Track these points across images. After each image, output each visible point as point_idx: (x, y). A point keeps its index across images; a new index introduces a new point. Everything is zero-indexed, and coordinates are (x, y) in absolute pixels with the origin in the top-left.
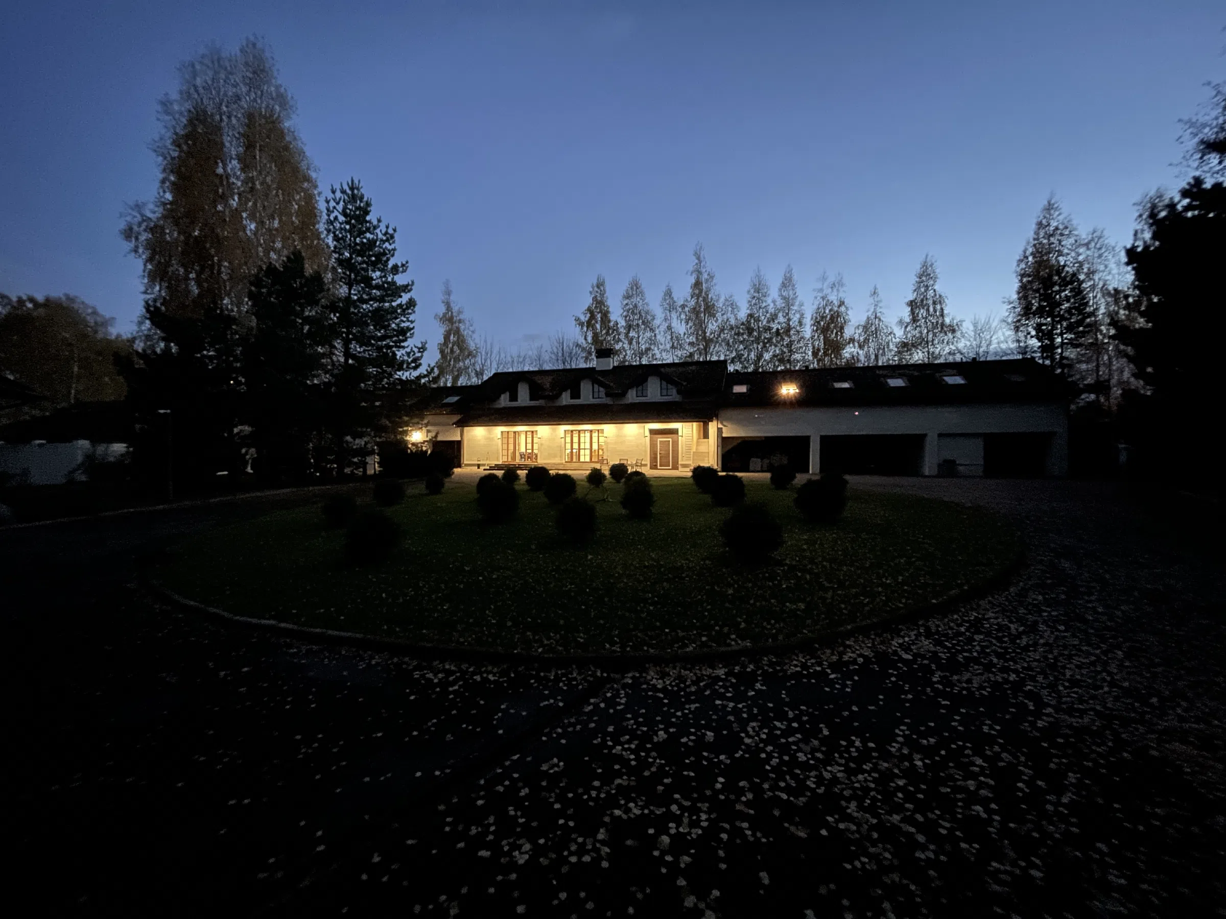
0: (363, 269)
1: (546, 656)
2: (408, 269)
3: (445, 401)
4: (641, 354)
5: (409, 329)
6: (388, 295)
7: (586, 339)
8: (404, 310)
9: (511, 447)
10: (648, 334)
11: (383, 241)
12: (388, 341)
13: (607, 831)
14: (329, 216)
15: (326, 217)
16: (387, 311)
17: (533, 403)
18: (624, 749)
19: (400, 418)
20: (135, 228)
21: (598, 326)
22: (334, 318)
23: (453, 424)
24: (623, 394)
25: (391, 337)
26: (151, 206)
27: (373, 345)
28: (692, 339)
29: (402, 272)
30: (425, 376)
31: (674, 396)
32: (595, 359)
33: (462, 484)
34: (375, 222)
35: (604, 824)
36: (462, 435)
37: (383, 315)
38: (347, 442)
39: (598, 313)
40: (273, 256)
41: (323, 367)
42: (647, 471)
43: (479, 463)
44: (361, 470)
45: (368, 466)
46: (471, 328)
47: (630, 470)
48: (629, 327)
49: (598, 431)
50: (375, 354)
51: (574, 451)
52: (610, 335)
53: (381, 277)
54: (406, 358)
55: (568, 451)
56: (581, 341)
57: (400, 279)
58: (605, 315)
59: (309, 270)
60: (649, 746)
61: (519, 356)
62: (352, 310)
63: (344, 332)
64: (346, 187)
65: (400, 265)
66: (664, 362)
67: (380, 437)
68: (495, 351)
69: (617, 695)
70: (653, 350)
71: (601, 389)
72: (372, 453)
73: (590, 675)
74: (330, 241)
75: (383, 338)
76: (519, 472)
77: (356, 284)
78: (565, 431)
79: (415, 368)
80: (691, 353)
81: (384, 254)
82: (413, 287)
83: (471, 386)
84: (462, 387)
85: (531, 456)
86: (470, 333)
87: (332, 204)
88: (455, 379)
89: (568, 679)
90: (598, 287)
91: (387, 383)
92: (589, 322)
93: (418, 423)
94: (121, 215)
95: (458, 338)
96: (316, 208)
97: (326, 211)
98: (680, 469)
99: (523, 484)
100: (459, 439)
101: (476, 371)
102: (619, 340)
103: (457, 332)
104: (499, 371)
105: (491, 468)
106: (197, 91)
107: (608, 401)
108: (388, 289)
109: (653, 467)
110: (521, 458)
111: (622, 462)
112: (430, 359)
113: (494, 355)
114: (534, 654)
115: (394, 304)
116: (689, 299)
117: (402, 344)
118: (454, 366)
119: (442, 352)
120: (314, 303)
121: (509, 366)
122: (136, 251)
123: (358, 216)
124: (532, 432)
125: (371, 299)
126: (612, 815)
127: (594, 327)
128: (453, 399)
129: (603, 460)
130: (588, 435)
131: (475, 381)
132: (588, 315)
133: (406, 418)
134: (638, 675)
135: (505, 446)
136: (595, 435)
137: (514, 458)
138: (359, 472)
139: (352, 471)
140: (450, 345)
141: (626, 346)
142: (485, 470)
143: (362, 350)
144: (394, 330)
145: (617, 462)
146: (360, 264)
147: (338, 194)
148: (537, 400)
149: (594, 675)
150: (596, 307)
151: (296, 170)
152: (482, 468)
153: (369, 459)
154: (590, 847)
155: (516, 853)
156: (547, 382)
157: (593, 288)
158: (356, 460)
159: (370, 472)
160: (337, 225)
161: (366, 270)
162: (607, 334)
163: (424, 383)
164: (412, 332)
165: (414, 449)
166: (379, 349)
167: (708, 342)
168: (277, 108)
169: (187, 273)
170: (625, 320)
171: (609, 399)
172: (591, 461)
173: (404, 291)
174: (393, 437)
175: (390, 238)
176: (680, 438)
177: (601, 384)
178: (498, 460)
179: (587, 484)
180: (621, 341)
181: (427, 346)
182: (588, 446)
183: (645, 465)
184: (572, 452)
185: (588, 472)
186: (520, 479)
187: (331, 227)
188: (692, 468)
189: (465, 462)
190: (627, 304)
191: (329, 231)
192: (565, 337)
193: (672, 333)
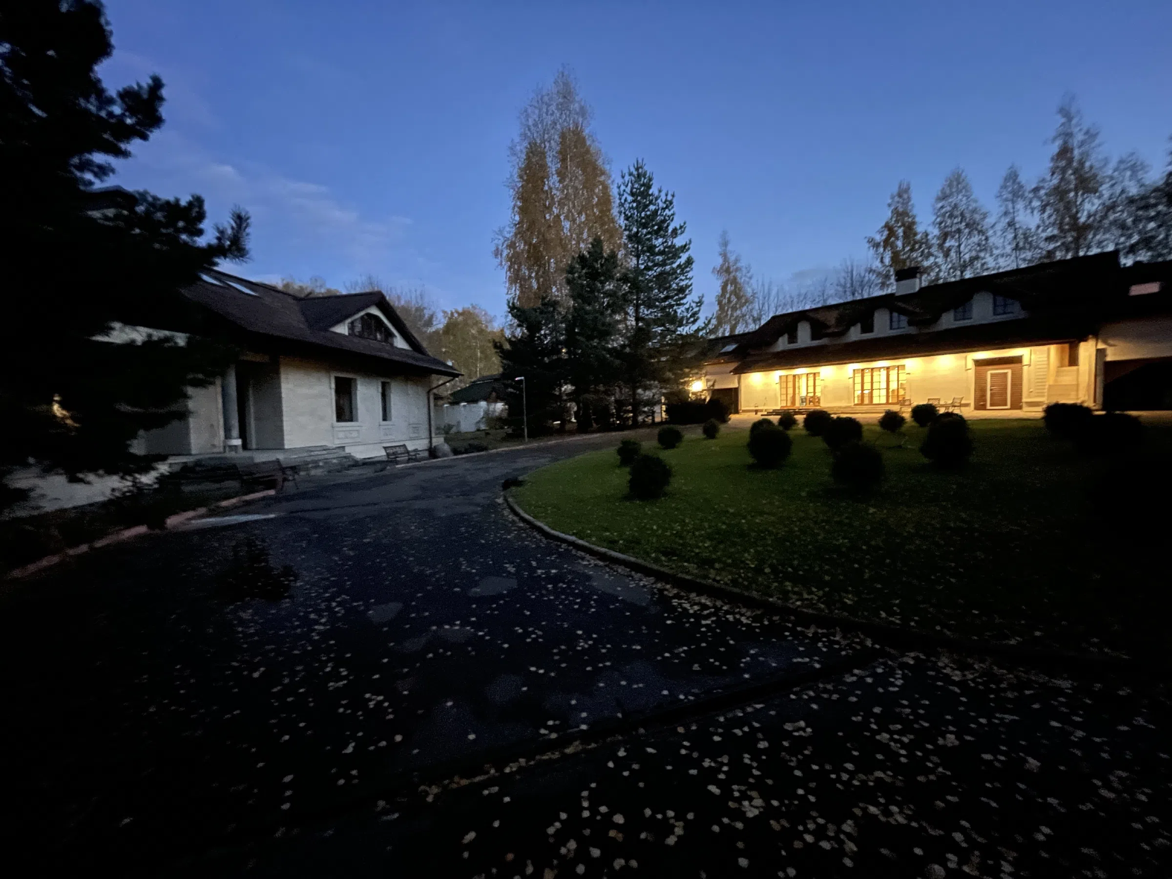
0: (648, 239)
1: (805, 610)
2: (686, 229)
3: (723, 350)
4: (963, 267)
5: (687, 286)
6: (669, 259)
7: (882, 261)
8: (682, 270)
9: (790, 391)
10: (975, 239)
11: (664, 209)
12: (670, 300)
13: (856, 824)
14: (620, 199)
15: (618, 201)
16: (668, 274)
17: (816, 343)
18: (892, 739)
19: (681, 370)
20: (500, 247)
21: (899, 244)
22: (626, 288)
23: (731, 372)
24: (936, 319)
25: (672, 297)
26: (508, 229)
27: (657, 307)
28: (1052, 231)
29: (682, 233)
30: (703, 329)
31: (1016, 312)
32: (895, 283)
33: (737, 429)
34: (656, 193)
35: (853, 817)
36: (739, 382)
37: (665, 278)
38: (639, 394)
39: (900, 227)
40: (582, 245)
41: (619, 332)
42: (969, 413)
43: (757, 408)
44: (650, 418)
45: (656, 415)
46: (749, 275)
47: (942, 411)
48: (945, 236)
49: (898, 367)
50: (659, 315)
51: (866, 392)
52: (917, 250)
53: (663, 243)
54: (685, 314)
55: (858, 393)
56: (877, 264)
57: (679, 242)
58: (909, 230)
59: (606, 250)
60: (930, 747)
61: (799, 295)
62: (640, 278)
63: (634, 299)
64: (633, 170)
65: (678, 227)
66: (1001, 271)
67: (666, 388)
68: (774, 293)
69: (891, 672)
70: (984, 258)
71: (903, 318)
72: (659, 402)
73: (857, 643)
74: (622, 222)
75: (667, 298)
76: (797, 417)
77: (644, 254)
78: (854, 370)
79: (694, 322)
80: (1049, 252)
81: (664, 221)
82: (691, 246)
83: (749, 333)
84: (739, 335)
85: (814, 399)
86: (747, 279)
87: (623, 187)
88: (733, 328)
89: (829, 640)
90: (900, 196)
91: (670, 340)
92: (886, 242)
93: (697, 373)
94: (493, 240)
95: (735, 287)
96: (610, 196)
97: (618, 196)
98: (1025, 408)
99: (801, 430)
100: (736, 386)
101: (754, 317)
102: (930, 254)
103: (734, 281)
104: (778, 313)
105: (769, 414)
106: (529, 130)
107: (913, 330)
108: (669, 252)
109: (980, 405)
110: (802, 402)
111: (931, 402)
112: (708, 312)
113: (772, 298)
114: (791, 606)
115: (675, 266)
116: (1048, 177)
117: (682, 302)
118: (732, 315)
119: (720, 303)
120: (610, 278)
121: (788, 306)
122: (501, 264)
123: (642, 192)
124: (815, 374)
125: (655, 265)
126: (865, 810)
127: (893, 246)
128: (730, 348)
129: (904, 401)
130: (884, 373)
131: (752, 327)
132: (886, 233)
133: (687, 370)
134: (923, 657)
135: (784, 391)
136: (893, 374)
137: (793, 402)
138: (649, 420)
139: (643, 419)
140: (728, 296)
141: (940, 260)
142: (762, 415)
143: (649, 312)
144: (674, 290)
145: (923, 402)
146: (645, 235)
147: (627, 178)
148: (820, 339)
149: (861, 643)
150: (897, 221)
151: (595, 168)
152: (759, 414)
153: (657, 409)
154: (832, 834)
155: (746, 803)
156: (831, 318)
157: (893, 198)
158: (646, 409)
159: (658, 419)
160: (627, 206)
161: (650, 240)
162: (912, 250)
163: (702, 336)
164: (690, 288)
165: (693, 397)
166: (663, 309)
167: (1081, 231)
168: (580, 120)
169: (530, 273)
170: (939, 227)
171: (911, 328)
172: (888, 403)
173: (682, 251)
174: (676, 388)
175: (669, 204)
176: (1025, 368)
177: (902, 312)
178: (776, 405)
179: (878, 429)
180: (932, 255)
181: (704, 299)
182: (884, 385)
183: (967, 405)
184: (862, 394)
185: (882, 415)
186: (798, 424)
187: (622, 209)
188: (1045, 406)
189: (743, 408)
190: (942, 207)
191: (620, 212)
192: (855, 264)
193: (1015, 229)
